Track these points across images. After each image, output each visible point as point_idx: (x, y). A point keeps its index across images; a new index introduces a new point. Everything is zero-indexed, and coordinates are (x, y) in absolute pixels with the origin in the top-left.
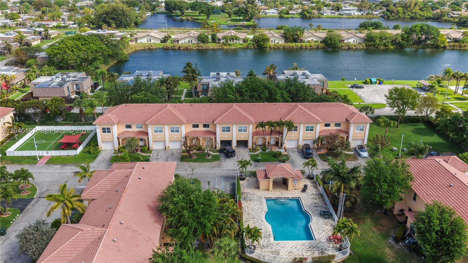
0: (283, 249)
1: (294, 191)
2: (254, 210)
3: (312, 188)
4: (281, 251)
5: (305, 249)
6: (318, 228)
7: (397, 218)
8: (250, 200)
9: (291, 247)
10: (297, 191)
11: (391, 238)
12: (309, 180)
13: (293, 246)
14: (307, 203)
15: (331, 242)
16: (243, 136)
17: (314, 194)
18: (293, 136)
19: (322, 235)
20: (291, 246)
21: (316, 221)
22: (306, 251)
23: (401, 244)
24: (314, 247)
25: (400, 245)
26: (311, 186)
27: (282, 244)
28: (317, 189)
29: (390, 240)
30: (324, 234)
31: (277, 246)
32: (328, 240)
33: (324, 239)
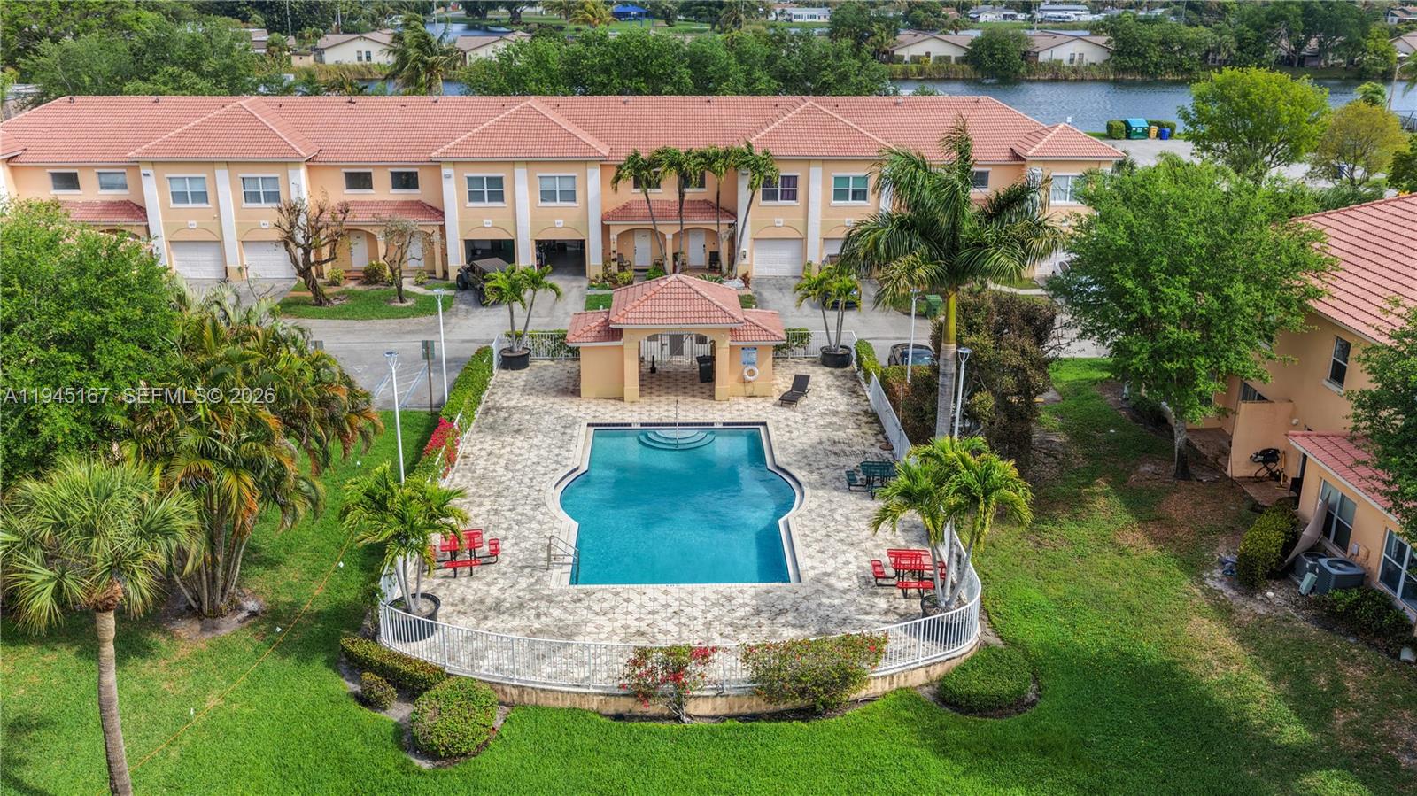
0: (603, 620)
1: (741, 400)
2: (519, 466)
3: (834, 393)
4: (590, 627)
5: (726, 620)
6: (823, 532)
7: (1244, 492)
8: (518, 431)
9: (652, 613)
10: (757, 404)
11: (1218, 573)
12: (828, 369)
13: (667, 606)
14: (795, 443)
15: (880, 590)
16: (560, 222)
17: (835, 413)
18: (780, 221)
19: (841, 559)
20: (650, 606)
21: (820, 506)
22: (728, 631)
23: (1270, 594)
24: (782, 612)
25: (1269, 603)
26: (829, 387)
27: (607, 596)
28: (858, 396)
29: (1208, 581)
30: (850, 557)
31: (571, 606)
32: (868, 583)
33: (850, 578)
